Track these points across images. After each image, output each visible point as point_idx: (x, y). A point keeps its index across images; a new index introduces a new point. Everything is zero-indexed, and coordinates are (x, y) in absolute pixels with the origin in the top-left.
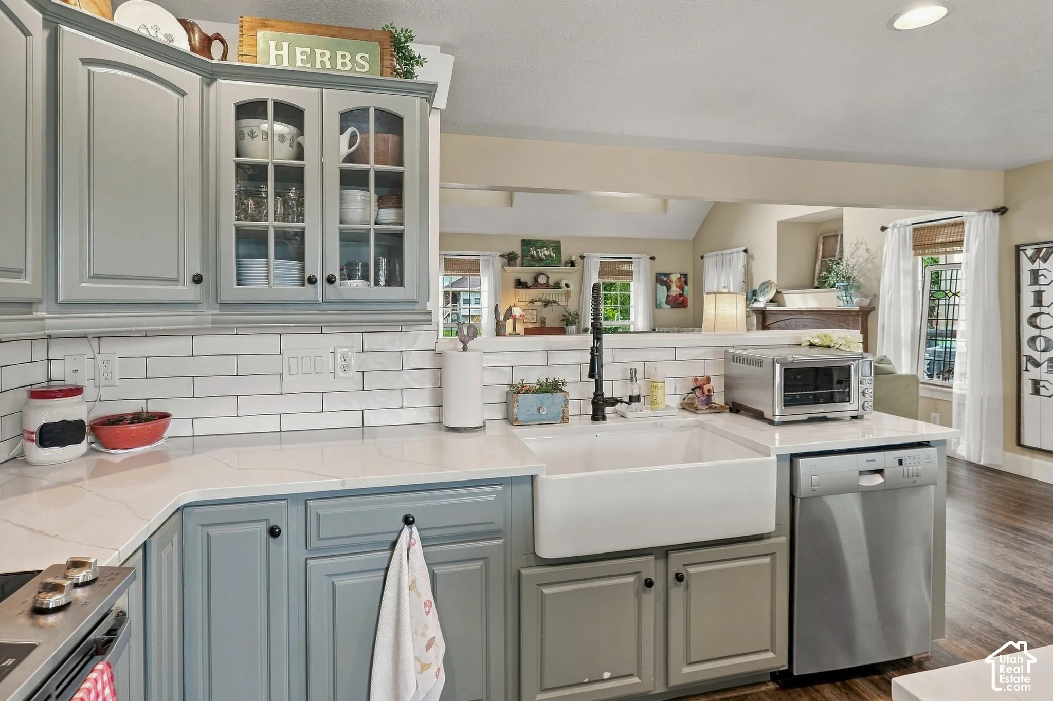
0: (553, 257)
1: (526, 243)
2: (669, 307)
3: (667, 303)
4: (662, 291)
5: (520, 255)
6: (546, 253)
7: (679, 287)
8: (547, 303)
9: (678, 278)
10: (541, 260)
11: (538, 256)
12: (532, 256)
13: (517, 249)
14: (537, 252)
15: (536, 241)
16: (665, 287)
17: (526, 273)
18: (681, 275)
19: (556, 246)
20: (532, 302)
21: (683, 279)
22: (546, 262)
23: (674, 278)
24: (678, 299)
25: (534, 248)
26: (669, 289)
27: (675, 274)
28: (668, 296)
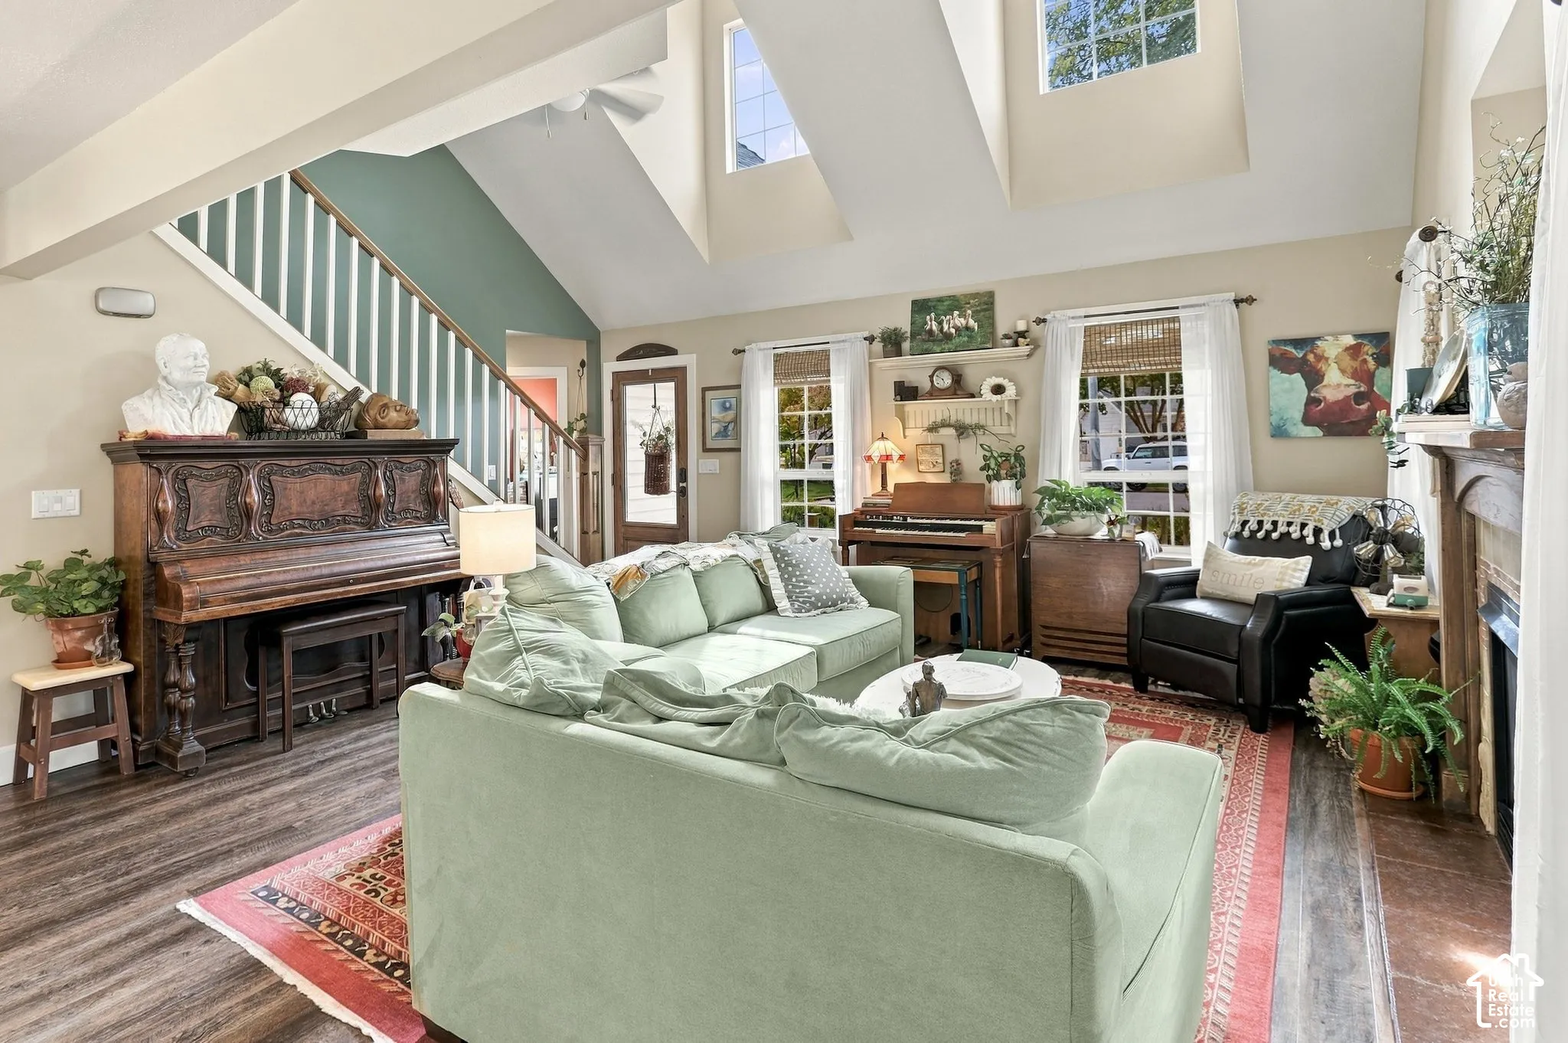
0: (973, 329)
1: (921, 307)
2: (1314, 431)
3: (1307, 420)
4: (1291, 391)
5: (909, 335)
6: (960, 322)
7: (1355, 375)
8: (962, 430)
9: (1347, 349)
10: (948, 337)
11: (941, 330)
12: (931, 332)
13: (903, 322)
14: (940, 323)
15: (940, 300)
16: (1297, 376)
17: (916, 368)
18: (1356, 336)
19: (985, 305)
20: (933, 429)
21: (1369, 349)
22: (957, 340)
23: (1332, 348)
24: (1352, 409)
25: (933, 315)
26: (1313, 378)
27: (1336, 335)
28: (1312, 402)
